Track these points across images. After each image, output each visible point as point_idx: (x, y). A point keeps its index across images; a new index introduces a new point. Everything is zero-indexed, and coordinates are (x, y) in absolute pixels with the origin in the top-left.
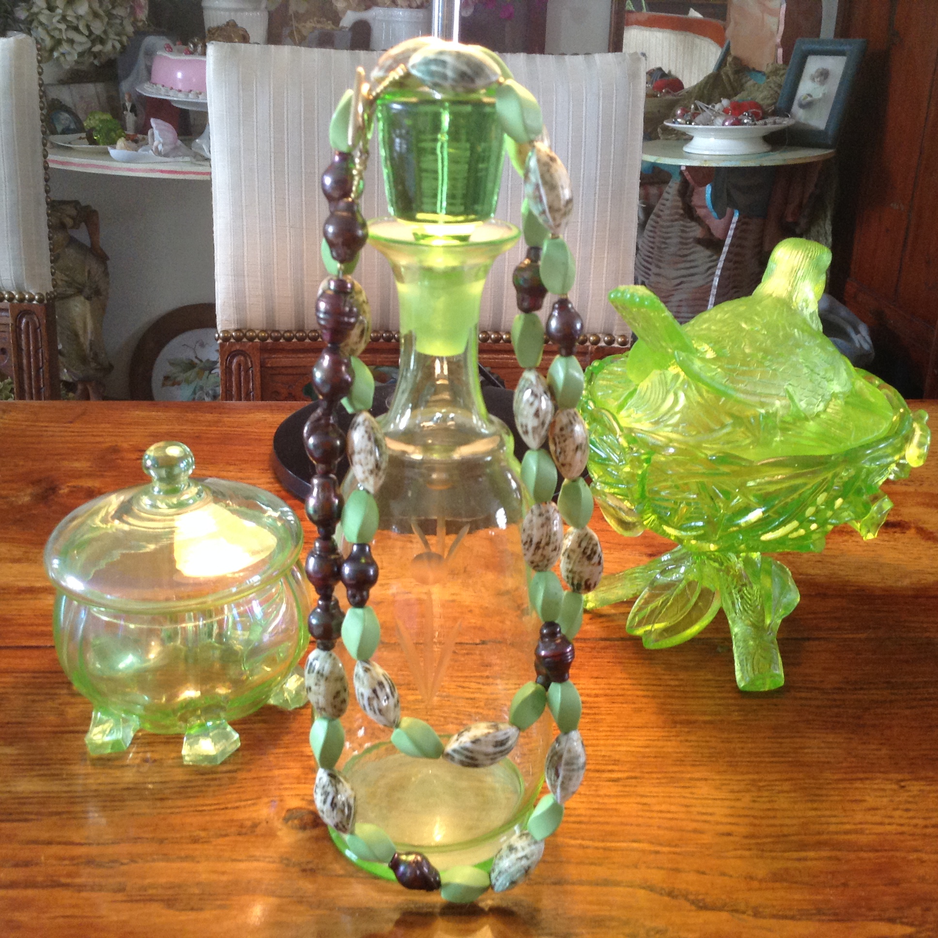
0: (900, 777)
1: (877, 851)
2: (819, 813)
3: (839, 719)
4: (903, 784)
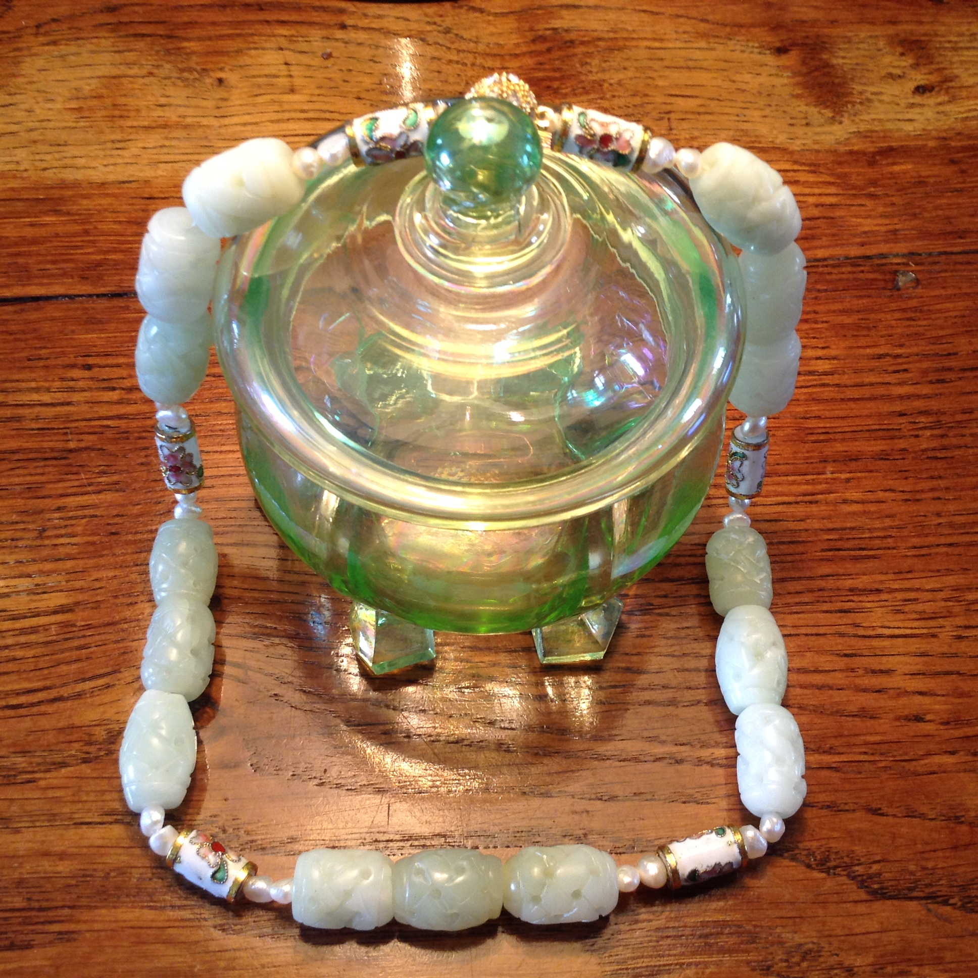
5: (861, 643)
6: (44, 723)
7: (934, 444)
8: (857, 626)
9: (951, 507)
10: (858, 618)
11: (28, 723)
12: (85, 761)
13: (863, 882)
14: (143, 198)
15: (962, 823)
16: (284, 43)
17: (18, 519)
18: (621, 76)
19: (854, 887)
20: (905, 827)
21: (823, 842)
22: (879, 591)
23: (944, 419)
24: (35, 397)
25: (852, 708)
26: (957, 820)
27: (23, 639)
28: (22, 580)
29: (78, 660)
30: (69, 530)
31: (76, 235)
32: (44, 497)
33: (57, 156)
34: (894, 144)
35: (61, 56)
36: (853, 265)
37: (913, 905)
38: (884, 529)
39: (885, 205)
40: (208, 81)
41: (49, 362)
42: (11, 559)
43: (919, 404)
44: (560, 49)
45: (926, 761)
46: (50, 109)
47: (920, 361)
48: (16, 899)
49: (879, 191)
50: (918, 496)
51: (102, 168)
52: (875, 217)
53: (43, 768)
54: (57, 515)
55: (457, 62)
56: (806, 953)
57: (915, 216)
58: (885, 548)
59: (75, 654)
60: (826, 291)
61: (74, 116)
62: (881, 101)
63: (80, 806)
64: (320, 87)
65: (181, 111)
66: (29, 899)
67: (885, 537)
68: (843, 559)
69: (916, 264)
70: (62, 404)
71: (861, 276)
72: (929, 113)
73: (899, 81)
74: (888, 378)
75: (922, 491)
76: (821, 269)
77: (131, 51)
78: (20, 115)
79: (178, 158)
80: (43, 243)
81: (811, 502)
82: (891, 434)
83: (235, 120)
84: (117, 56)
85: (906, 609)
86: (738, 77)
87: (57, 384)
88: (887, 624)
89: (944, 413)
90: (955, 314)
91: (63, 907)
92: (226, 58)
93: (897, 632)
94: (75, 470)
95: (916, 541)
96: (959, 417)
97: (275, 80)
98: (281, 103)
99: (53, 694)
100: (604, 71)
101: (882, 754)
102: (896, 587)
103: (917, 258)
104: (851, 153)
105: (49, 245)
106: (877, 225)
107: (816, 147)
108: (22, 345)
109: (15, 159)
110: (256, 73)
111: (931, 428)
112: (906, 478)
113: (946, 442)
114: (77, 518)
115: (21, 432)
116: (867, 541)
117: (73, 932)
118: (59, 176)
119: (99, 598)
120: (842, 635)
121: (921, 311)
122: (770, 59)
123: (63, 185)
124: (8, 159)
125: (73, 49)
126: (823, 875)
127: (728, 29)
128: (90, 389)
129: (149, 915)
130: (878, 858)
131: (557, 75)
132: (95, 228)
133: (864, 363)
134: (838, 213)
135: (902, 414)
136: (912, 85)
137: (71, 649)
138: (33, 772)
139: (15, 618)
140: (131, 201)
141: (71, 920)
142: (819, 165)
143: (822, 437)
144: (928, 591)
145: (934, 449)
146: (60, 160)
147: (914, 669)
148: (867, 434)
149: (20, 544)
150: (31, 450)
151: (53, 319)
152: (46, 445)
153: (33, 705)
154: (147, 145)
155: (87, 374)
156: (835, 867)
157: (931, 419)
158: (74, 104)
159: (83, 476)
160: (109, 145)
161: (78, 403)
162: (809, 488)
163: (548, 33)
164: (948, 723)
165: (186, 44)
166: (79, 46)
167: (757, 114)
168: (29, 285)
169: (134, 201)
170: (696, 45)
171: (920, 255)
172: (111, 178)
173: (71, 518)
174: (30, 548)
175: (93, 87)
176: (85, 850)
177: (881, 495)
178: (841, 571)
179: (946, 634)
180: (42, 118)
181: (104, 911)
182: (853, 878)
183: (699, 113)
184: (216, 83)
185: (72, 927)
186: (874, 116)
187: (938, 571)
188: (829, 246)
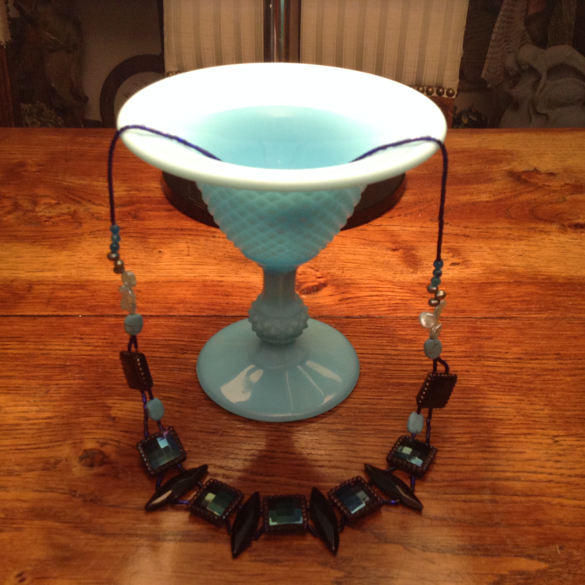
0: (555, 433)
1: (528, 496)
2: (487, 462)
3: (514, 384)
4: (557, 439)
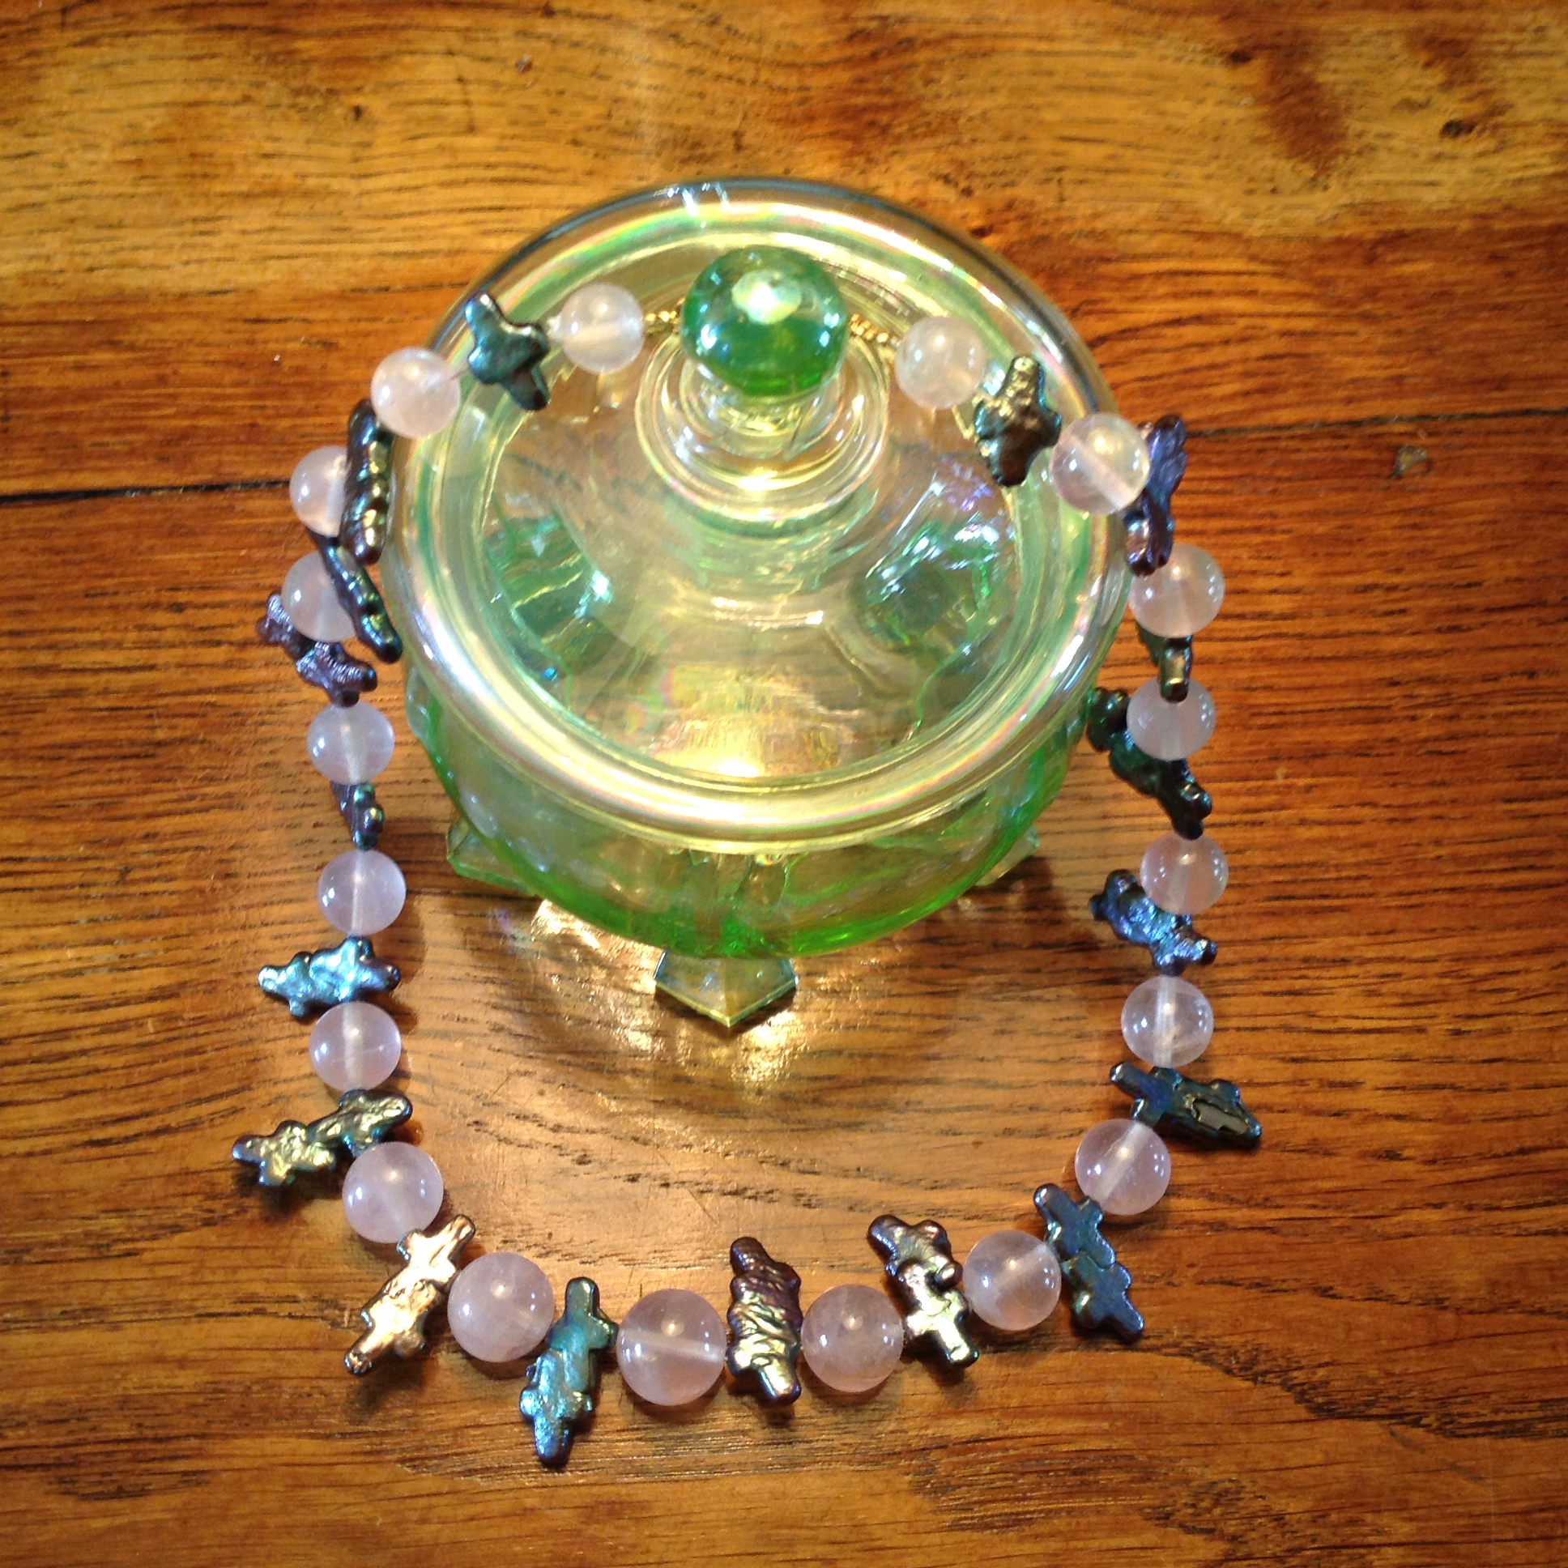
5: (1318, 1041)
6: (144, 1166)
7: (1438, 730)
8: (1310, 1015)
9: (1458, 831)
10: (1312, 1003)
11: (121, 1168)
12: (207, 1223)
13: (1302, 1395)
14: (247, 321)
15: (1445, 1308)
16: (455, 42)
17: (88, 853)
18: (987, 103)
19: (1290, 1401)
20: (1366, 1315)
21: (1250, 1337)
22: (1344, 961)
23: (1456, 690)
24: (99, 657)
25: (1299, 1140)
26: (1440, 1304)
27: (106, 1040)
28: (99, 949)
29: (189, 1072)
30: (165, 870)
31: (144, 385)
32: (124, 818)
33: (109, 246)
34: (1408, 226)
35: (105, 66)
36: (1336, 436)
37: (1371, 1426)
38: (1357, 865)
39: (1388, 334)
40: (339, 111)
41: (117, 600)
42: (81, 915)
43: (1421, 666)
44: (891, 53)
45: (1401, 1218)
46: (92, 163)
47: (1423, 596)
48: (119, 1426)
49: (1379, 308)
50: (1412, 813)
51: (179, 268)
52: (1370, 354)
53: (147, 1234)
54: (145, 846)
55: (730, 78)
56: (1220, 1495)
57: (1431, 352)
58: (1357, 896)
59: (183, 1063)
60: (1289, 479)
61: (132, 173)
62: (1390, 150)
63: (204, 1289)
64: (514, 123)
65: (301, 165)
66: (140, 1425)
67: (1358, 878)
68: (1295, 911)
69: (1430, 434)
70: (141, 668)
71: (1344, 454)
72: (1463, 171)
73: (1420, 113)
74: (1376, 624)
75: (1416, 806)
76: (1283, 444)
77: (213, 56)
78: (46, 172)
79: (296, 249)
80: (98, 398)
81: (1254, 824)
82: (1374, 715)
83: (384, 182)
84: (193, 65)
85: (1384, 989)
86: (1169, 106)
87: (132, 636)
88: (1356, 1013)
89: (1455, 681)
90: (1480, 518)
91: (188, 1436)
92: (364, 71)
93: (1369, 1024)
94: (167, 774)
95: (1404, 884)
96: (1479, 688)
97: (444, 110)
98: (454, 151)
99: (156, 1122)
100: (959, 94)
101: (1338, 1208)
102: (1370, 953)
103: (1431, 424)
104: (1339, 241)
105: (106, 402)
106: (1372, 368)
107: (1284, 231)
108: (75, 571)
109: (44, 251)
110: (412, 96)
111: (1434, 705)
112: (1394, 785)
113: (1455, 727)
114: (175, 850)
115: (84, 714)
116: (1332, 884)
117: (203, 1472)
118: (114, 281)
119: (214, 976)
120: (1288, 1029)
121: (1432, 514)
122: (1221, 74)
123: (121, 298)
124: (32, 251)
125: (123, 53)
126: (1248, 1384)
127: (1157, 18)
128: (183, 644)
129: (308, 1446)
130: (1326, 1359)
131: (886, 100)
132: (175, 373)
133: (1343, 600)
134: (1314, 347)
135: (1393, 683)
136: (1440, 121)
137: (177, 1055)
138: (133, 1240)
139: (92, 1008)
140: (228, 326)
141: (199, 1454)
142: (1288, 264)
143: (1274, 720)
144: (1416, 961)
145: (1436, 739)
146: (113, 252)
147: (1390, 1080)
148: (1340, 716)
149: (93, 891)
150: (100, 743)
151: (119, 528)
152: (122, 734)
153: (127, 1139)
154: (249, 227)
155: (178, 619)
156: (1265, 1373)
157: (1435, 691)
158: (129, 154)
159: (179, 784)
160: (189, 227)
161: (167, 666)
162: (1251, 801)
163: (874, 25)
164: (1433, 1162)
165: (300, 44)
166: (131, 47)
167: (1196, 171)
168: (82, 470)
169: (232, 326)
170: (1104, 48)
171: (1435, 418)
172: (196, 284)
173: (166, 851)
174: (108, 898)
175: (158, 121)
176: (213, 1355)
177: (1356, 812)
178: (1293, 931)
179: (1439, 1027)
180: (80, 178)
181: (246, 1442)
182: (1289, 1389)
183: (1108, 171)
184: (352, 115)
185: (202, 1464)
186: (1376, 176)
187: (1433, 930)
188: (1299, 404)
